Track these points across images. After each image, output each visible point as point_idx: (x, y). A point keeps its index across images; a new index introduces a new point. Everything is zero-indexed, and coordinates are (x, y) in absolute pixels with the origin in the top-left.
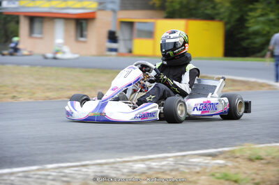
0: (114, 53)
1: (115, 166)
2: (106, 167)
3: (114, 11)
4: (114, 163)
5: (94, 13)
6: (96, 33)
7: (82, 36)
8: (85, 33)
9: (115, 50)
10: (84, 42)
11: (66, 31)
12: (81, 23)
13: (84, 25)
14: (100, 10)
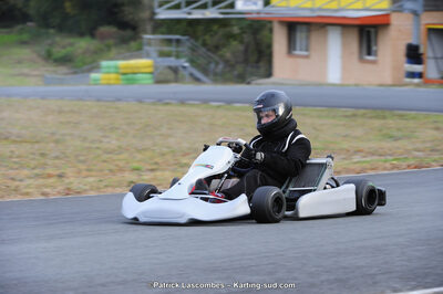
0: (416, 80)
3: (415, 13)
5: (387, 15)
6: (391, 48)
7: (369, 54)
8: (374, 48)
9: (420, 75)
10: (374, 62)
11: (344, 45)
12: (367, 33)
13: (372, 35)
14: (394, 11)
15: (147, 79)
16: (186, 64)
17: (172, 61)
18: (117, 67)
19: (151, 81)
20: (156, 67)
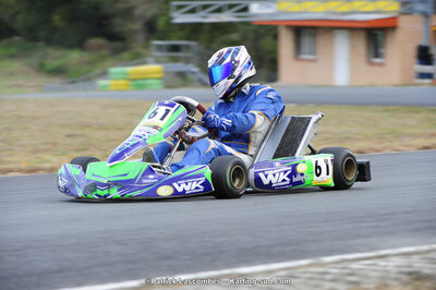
1: (430, 256)
2: (415, 258)
3: (425, 15)
4: (429, 252)
5: (394, 18)
6: (400, 52)
7: (377, 55)
8: (381, 51)
9: (429, 76)
10: (381, 65)
11: (353, 49)
12: (374, 36)
13: (380, 38)
14: (403, 14)
15: (156, 84)
16: (196, 69)
17: (180, 67)
18: (126, 74)
19: (159, 87)
20: (166, 72)
